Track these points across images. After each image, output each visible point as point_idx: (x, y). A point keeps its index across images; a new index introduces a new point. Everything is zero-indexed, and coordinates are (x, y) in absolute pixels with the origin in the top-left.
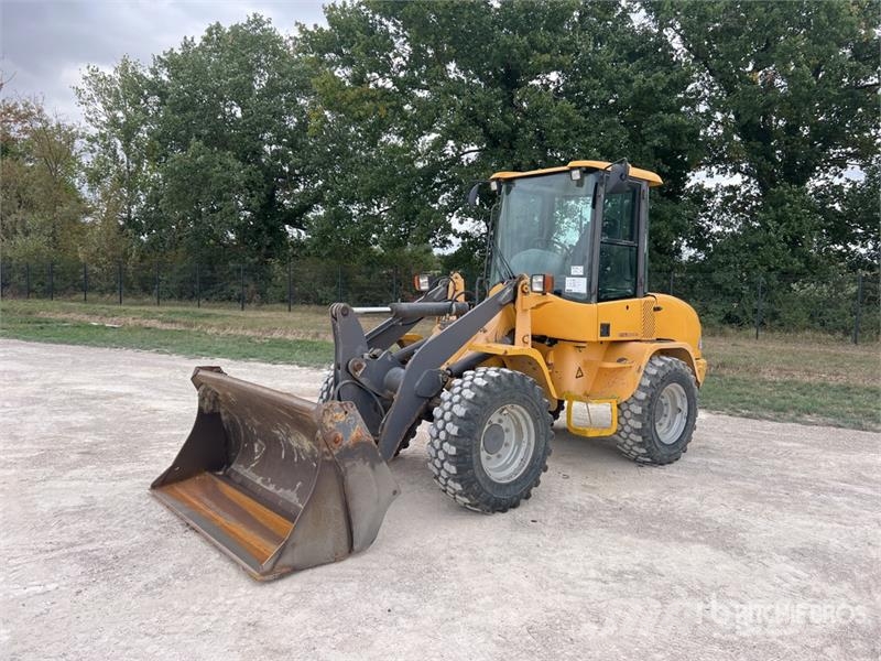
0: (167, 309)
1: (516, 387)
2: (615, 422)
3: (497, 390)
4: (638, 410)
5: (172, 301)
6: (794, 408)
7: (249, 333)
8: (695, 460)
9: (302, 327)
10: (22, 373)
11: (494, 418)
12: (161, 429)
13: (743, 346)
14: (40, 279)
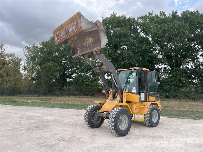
0: (41, 97)
1: (124, 111)
2: (144, 118)
3: (121, 112)
4: (148, 116)
5: (41, 96)
6: (181, 116)
7: (60, 102)
8: (161, 126)
9: (72, 101)
10: (16, 112)
11: (120, 118)
12: (50, 123)
13: (170, 103)
14: (11, 92)
